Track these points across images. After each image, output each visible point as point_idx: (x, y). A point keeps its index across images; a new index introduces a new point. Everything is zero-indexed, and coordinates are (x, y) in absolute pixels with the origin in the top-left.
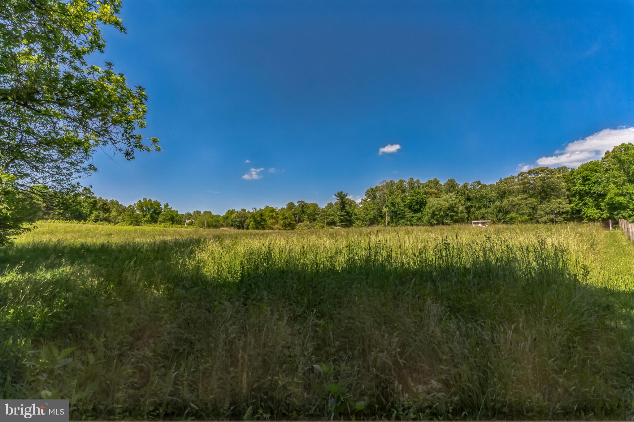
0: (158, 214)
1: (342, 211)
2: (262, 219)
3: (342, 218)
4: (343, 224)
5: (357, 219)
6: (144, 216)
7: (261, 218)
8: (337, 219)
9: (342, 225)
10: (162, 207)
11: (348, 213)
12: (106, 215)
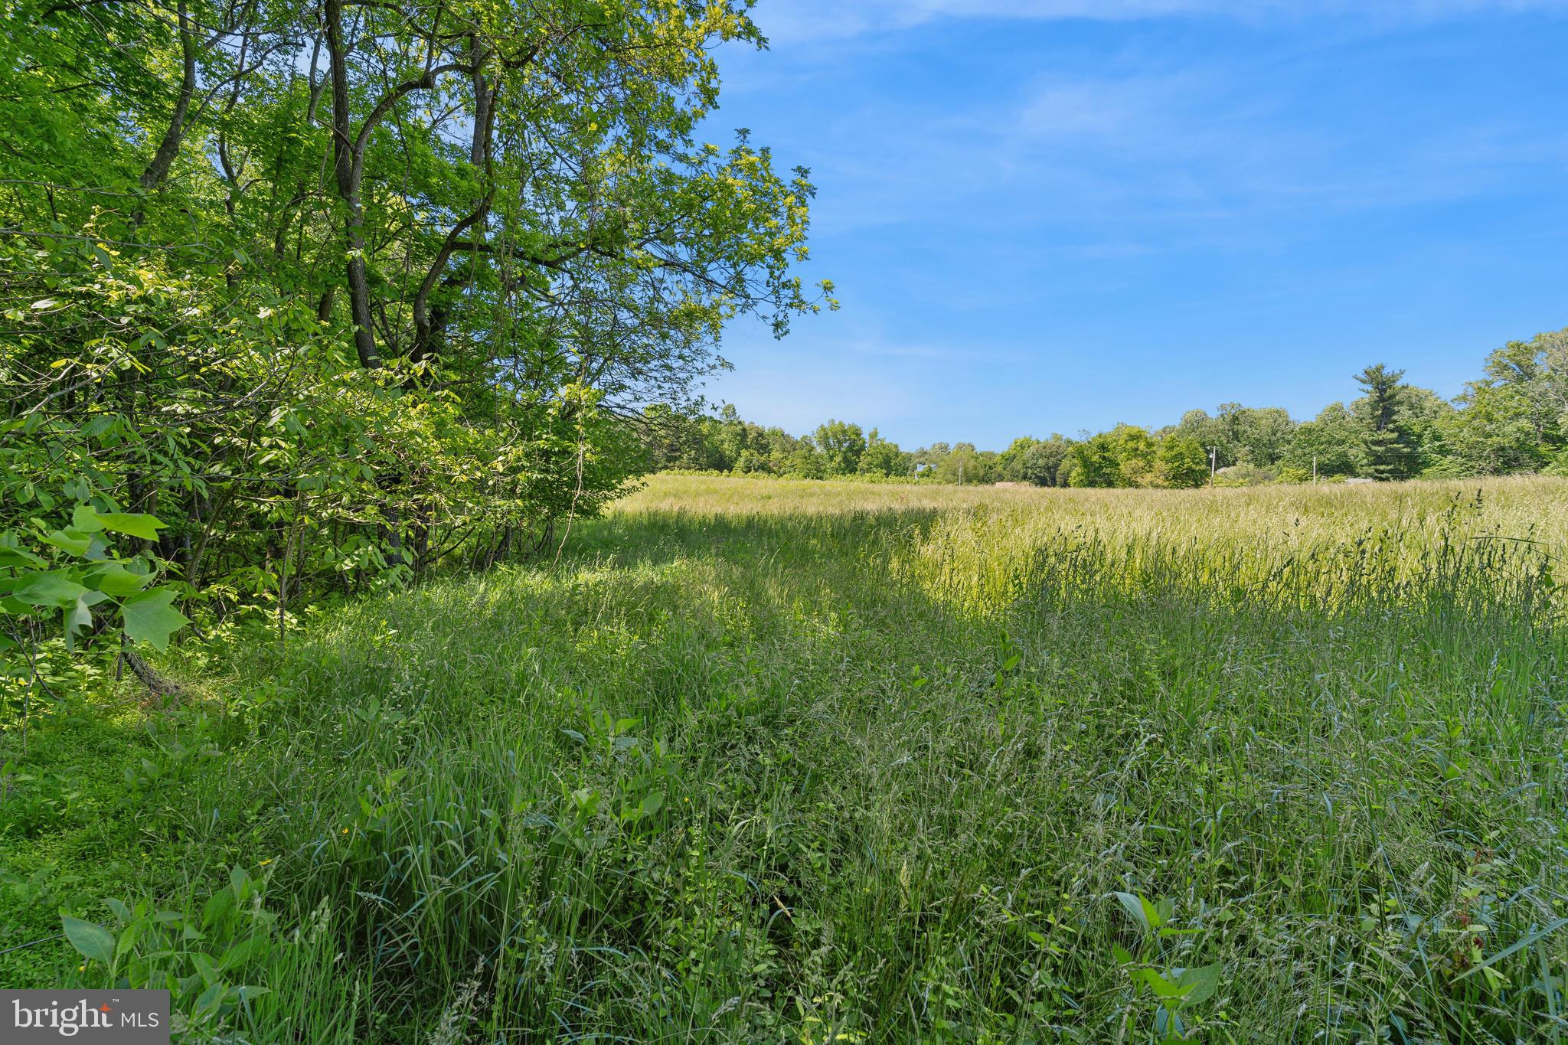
0: (858, 453)
1: (1379, 428)
2: (1104, 458)
3: (1381, 449)
4: (1382, 468)
5: (1443, 451)
6: (831, 458)
7: (1100, 457)
8: (1357, 454)
9: (1377, 471)
10: (866, 436)
11: (1403, 433)
12: (762, 459)
